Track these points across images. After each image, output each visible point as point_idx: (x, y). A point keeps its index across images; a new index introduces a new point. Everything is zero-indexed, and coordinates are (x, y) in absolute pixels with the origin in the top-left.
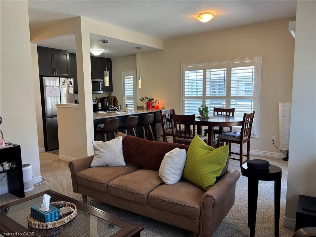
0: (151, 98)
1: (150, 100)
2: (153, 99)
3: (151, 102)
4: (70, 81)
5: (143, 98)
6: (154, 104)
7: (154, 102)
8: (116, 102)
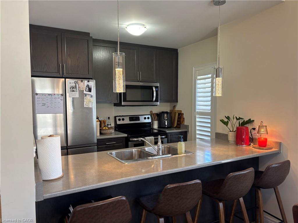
0: (246, 119)
1: (244, 123)
2: (253, 121)
3: (247, 128)
4: (88, 86)
5: (228, 118)
6: (253, 132)
7: (254, 129)
8: (182, 120)
